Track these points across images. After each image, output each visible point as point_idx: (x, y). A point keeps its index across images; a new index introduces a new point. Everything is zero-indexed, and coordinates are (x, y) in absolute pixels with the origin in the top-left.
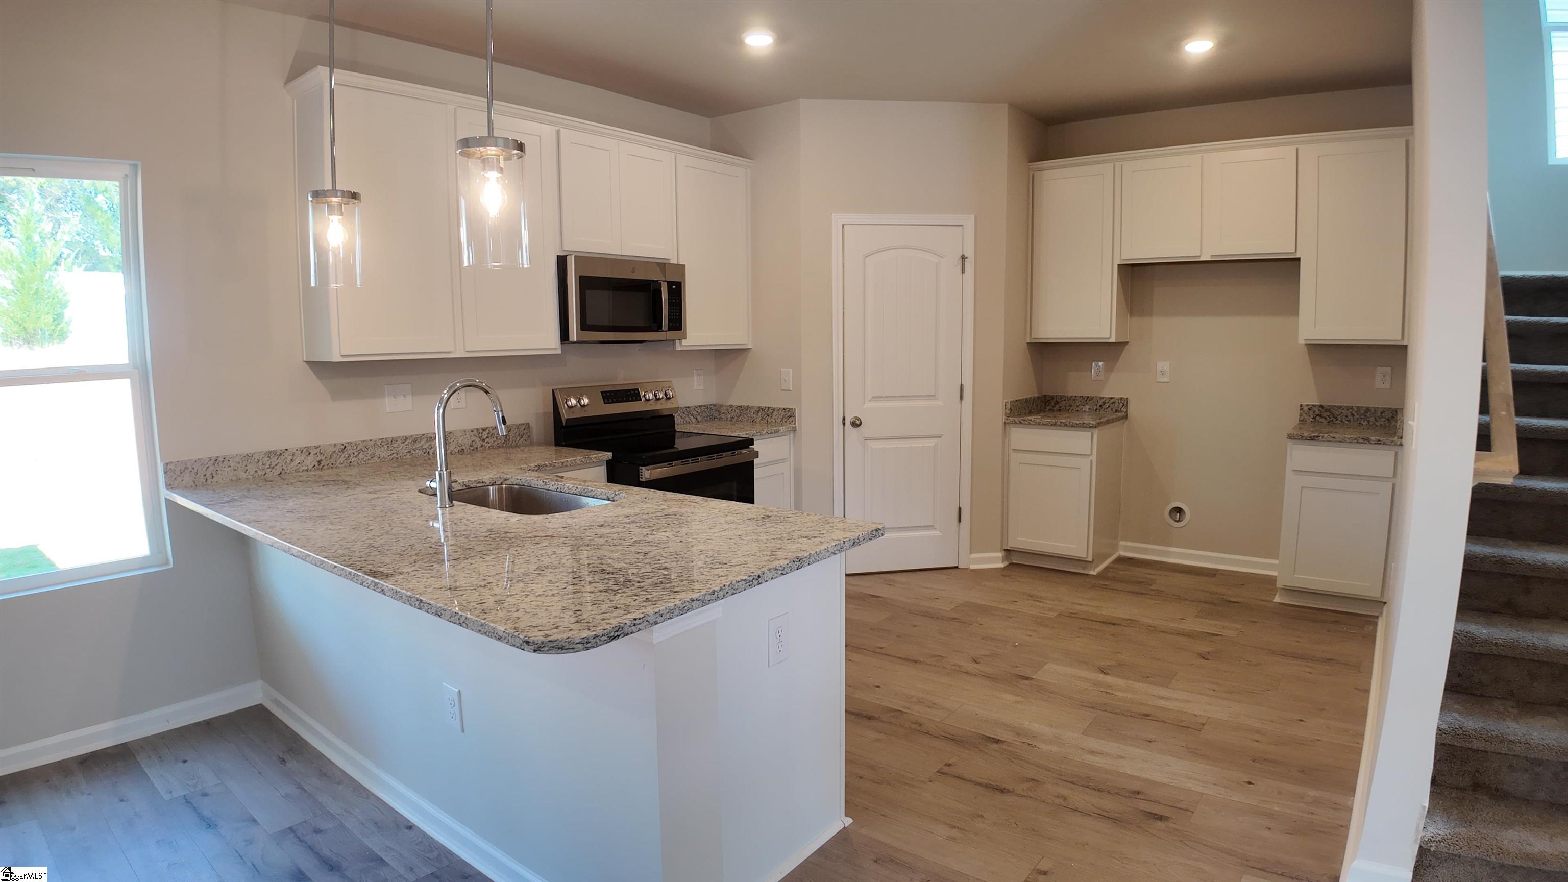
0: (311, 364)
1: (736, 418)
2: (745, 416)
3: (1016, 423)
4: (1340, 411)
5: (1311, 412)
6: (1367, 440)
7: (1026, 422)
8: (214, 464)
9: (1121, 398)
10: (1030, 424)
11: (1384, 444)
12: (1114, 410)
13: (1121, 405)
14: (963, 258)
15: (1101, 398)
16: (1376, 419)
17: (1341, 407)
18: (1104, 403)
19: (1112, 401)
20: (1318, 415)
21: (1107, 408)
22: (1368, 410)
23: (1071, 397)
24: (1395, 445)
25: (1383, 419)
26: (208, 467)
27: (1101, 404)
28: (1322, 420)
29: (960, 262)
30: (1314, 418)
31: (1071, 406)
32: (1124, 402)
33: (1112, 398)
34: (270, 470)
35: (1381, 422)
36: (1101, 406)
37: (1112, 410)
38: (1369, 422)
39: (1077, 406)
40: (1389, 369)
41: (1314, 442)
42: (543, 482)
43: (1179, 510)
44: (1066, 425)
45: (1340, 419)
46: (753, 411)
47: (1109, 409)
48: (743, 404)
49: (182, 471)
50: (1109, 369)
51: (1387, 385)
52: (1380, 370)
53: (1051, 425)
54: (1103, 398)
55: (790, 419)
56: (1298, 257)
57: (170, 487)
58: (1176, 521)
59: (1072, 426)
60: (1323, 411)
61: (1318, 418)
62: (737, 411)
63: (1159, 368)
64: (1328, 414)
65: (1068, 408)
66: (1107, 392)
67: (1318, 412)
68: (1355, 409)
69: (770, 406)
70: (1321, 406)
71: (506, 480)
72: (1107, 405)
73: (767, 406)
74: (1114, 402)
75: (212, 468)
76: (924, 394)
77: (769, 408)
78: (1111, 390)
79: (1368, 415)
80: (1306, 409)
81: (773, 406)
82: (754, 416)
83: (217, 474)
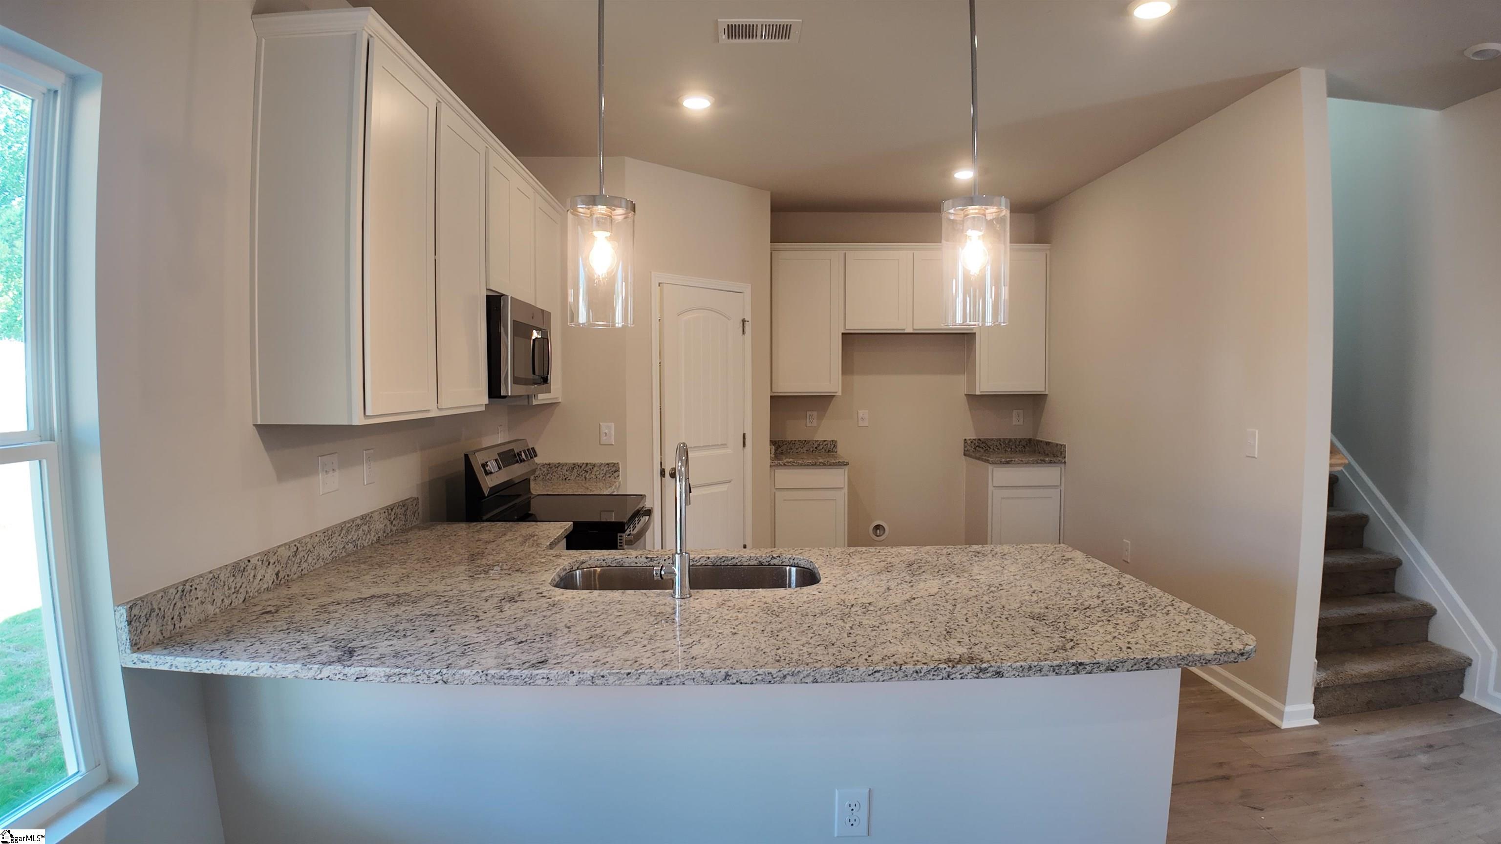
0: (263, 429)
1: (542, 476)
2: (555, 474)
3: (781, 465)
4: (992, 442)
5: (973, 445)
6: (1043, 461)
7: (790, 464)
8: (181, 598)
9: (832, 441)
10: (793, 465)
11: (1055, 463)
12: (827, 450)
13: (833, 446)
14: (744, 321)
15: (816, 441)
16: (1016, 447)
17: (993, 439)
18: (819, 445)
19: (826, 443)
20: (977, 446)
21: (821, 450)
22: (1010, 440)
23: (792, 441)
24: (1061, 463)
25: (1021, 446)
26: (175, 604)
27: (816, 446)
28: (981, 449)
29: (742, 323)
30: (975, 448)
31: (792, 449)
32: (834, 443)
33: (825, 441)
34: (235, 595)
35: (1019, 448)
36: (816, 448)
37: (825, 451)
38: (1011, 449)
39: (797, 449)
40: (1021, 411)
41: (1009, 465)
42: (647, 558)
43: (878, 527)
44: (824, 465)
45: (992, 448)
46: (565, 468)
47: (823, 450)
48: (551, 462)
49: (148, 616)
50: (820, 418)
51: (1021, 423)
52: (1015, 412)
53: (812, 465)
54: (818, 441)
55: (616, 474)
56: (974, 332)
57: (136, 648)
58: (878, 536)
59: (830, 465)
60: (981, 442)
61: (977, 448)
62: (545, 469)
63: (860, 415)
64: (984, 445)
65: (789, 451)
66: (820, 437)
67: (977, 444)
68: (1002, 440)
69: (588, 462)
70: (979, 440)
71: (583, 563)
72: (821, 447)
73: (585, 462)
74: (827, 444)
75: (179, 604)
76: (719, 444)
77: (587, 464)
78: (822, 435)
79: (1011, 444)
80: (969, 442)
81: (594, 462)
82: (568, 473)
83: (185, 613)
